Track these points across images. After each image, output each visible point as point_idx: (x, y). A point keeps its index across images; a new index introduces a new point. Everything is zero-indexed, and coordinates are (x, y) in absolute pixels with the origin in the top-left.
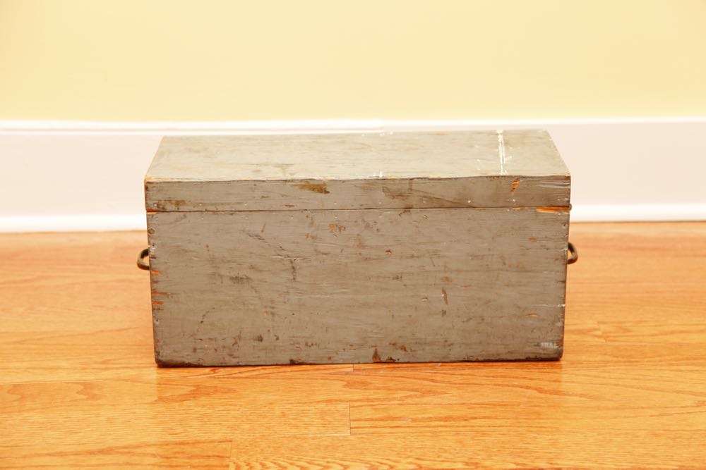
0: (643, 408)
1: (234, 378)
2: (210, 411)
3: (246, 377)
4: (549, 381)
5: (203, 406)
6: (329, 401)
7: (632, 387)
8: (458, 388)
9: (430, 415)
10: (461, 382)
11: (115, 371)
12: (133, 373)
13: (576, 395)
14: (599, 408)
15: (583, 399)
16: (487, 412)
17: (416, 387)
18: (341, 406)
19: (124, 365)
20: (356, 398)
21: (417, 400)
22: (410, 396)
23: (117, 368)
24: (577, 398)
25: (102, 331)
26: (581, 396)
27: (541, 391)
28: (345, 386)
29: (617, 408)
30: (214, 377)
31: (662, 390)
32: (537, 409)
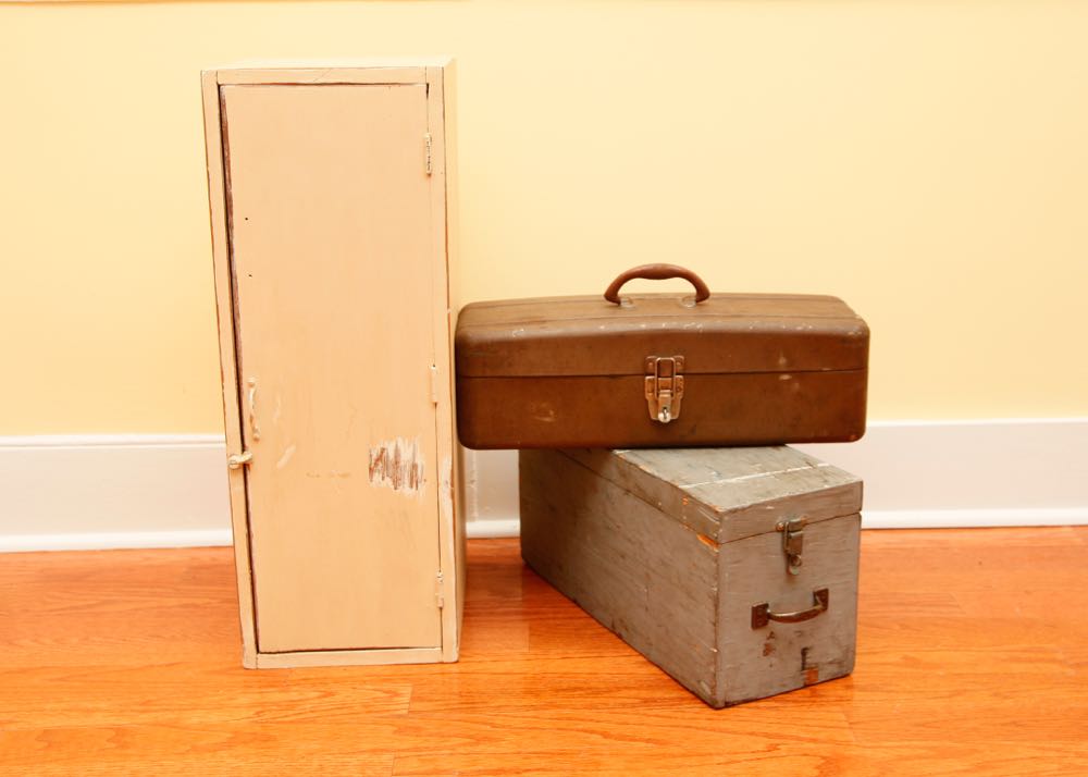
0: (711, 754)
1: (278, 723)
2: (242, 764)
3: (291, 722)
4: (617, 723)
5: (236, 757)
6: (374, 751)
7: (704, 729)
8: (518, 734)
9: (481, 768)
10: (523, 726)
11: (154, 715)
12: (170, 716)
13: (640, 740)
14: (664, 756)
15: (650, 745)
16: (543, 763)
17: (472, 733)
18: (386, 757)
19: (165, 707)
20: (405, 746)
21: (470, 749)
22: (464, 745)
23: (156, 711)
24: (643, 744)
25: (152, 666)
26: (648, 741)
27: (606, 735)
28: (395, 732)
29: (683, 756)
30: (256, 722)
31: (735, 733)
32: (596, 758)
